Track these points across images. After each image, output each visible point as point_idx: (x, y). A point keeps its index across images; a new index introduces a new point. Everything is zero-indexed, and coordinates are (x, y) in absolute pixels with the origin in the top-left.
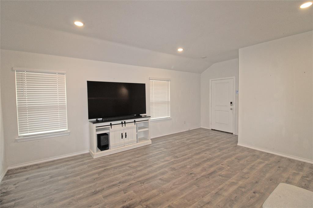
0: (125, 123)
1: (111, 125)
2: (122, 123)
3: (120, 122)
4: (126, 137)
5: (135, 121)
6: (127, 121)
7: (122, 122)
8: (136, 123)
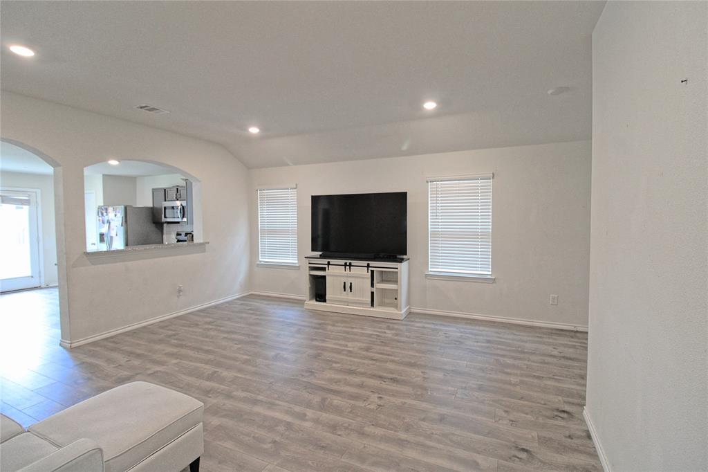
0: (350, 265)
1: (329, 264)
2: (346, 265)
3: (342, 262)
4: (351, 291)
5: (368, 266)
6: (354, 262)
7: (346, 263)
8: (370, 269)
